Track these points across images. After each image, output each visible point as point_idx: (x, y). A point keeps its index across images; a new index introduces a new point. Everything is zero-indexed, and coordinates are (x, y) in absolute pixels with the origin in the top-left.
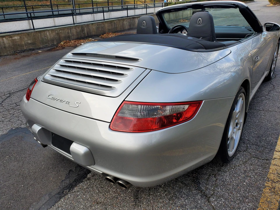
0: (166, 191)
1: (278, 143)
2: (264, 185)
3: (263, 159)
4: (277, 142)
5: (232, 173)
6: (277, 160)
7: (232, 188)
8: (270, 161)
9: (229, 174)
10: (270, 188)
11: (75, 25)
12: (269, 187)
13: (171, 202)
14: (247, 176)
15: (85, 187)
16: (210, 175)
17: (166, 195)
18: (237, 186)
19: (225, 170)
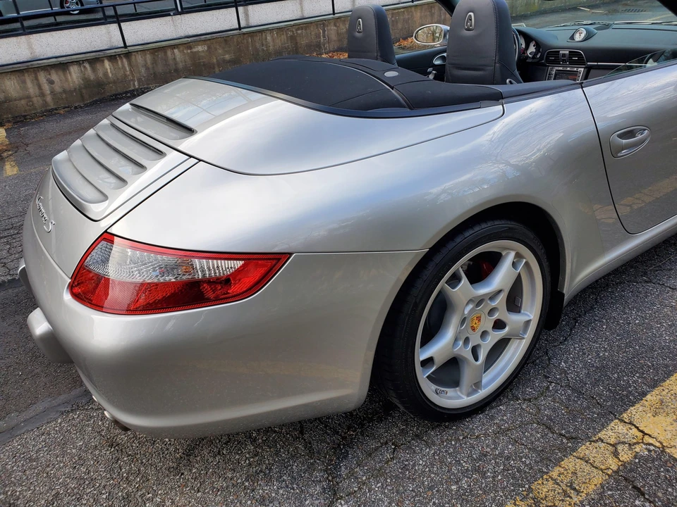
0: (256, 455)
1: (649, 397)
2: (501, 505)
3: (561, 435)
4: (644, 394)
5: (446, 451)
6: (602, 445)
7: (412, 490)
8: (578, 443)
9: (434, 454)
11: (336, 15)
13: (247, 484)
14: (477, 470)
16: (386, 443)
17: (250, 464)
18: (431, 488)
19: (435, 439)
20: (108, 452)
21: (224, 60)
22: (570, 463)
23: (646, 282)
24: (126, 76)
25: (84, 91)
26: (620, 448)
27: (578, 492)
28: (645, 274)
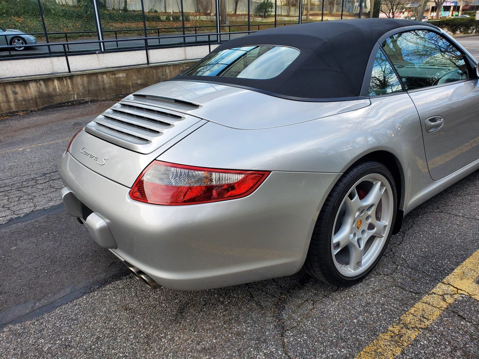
0: (226, 310)
1: (455, 271)
2: (385, 328)
3: (411, 292)
4: (453, 270)
5: (345, 303)
6: (435, 296)
7: (331, 324)
8: (422, 295)
9: (338, 304)
10: (393, 334)
12: (393, 332)
13: (225, 326)
14: (367, 311)
15: (120, 287)
16: (307, 301)
17: (224, 315)
18: (341, 322)
19: (337, 297)
20: (125, 314)
21: (137, 84)
22: (419, 305)
23: (439, 212)
24: (68, 91)
25: (38, 100)
26: (446, 297)
27: (428, 320)
28: (438, 208)
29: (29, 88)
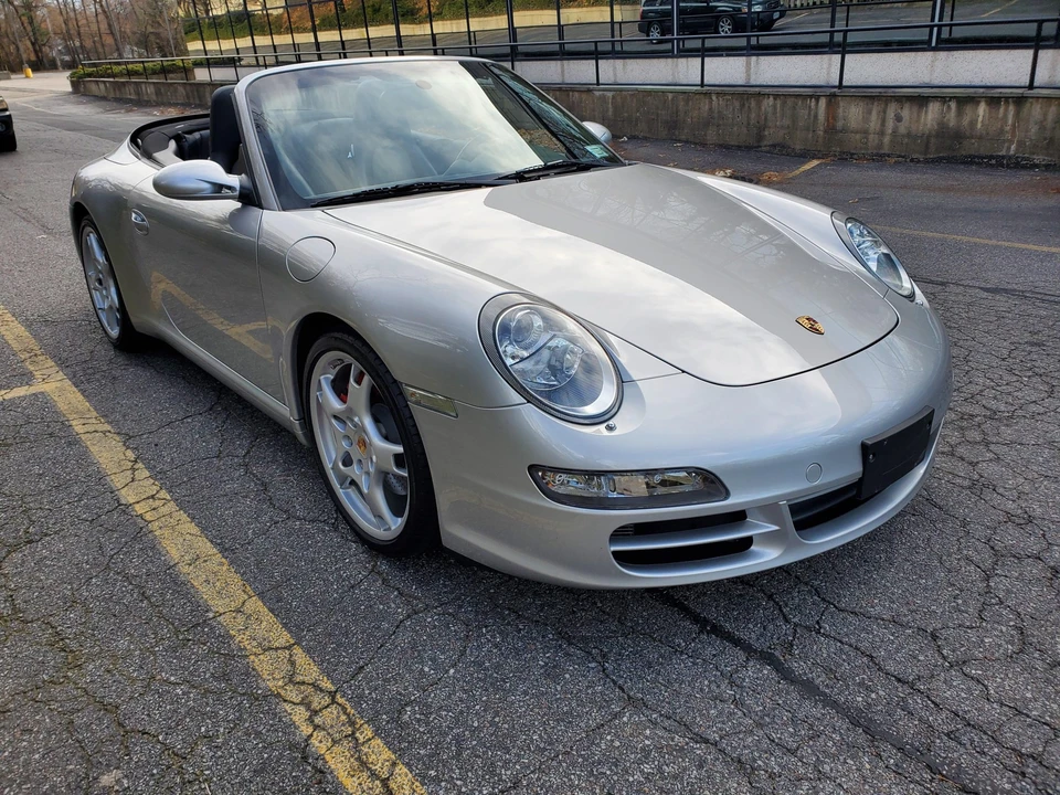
25: (933, 140)
29: (926, 112)
